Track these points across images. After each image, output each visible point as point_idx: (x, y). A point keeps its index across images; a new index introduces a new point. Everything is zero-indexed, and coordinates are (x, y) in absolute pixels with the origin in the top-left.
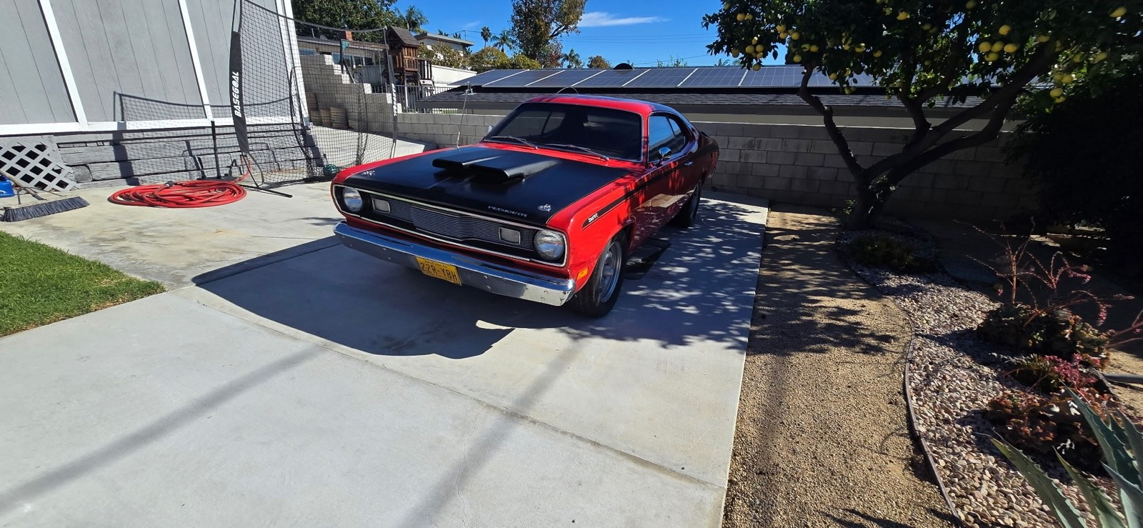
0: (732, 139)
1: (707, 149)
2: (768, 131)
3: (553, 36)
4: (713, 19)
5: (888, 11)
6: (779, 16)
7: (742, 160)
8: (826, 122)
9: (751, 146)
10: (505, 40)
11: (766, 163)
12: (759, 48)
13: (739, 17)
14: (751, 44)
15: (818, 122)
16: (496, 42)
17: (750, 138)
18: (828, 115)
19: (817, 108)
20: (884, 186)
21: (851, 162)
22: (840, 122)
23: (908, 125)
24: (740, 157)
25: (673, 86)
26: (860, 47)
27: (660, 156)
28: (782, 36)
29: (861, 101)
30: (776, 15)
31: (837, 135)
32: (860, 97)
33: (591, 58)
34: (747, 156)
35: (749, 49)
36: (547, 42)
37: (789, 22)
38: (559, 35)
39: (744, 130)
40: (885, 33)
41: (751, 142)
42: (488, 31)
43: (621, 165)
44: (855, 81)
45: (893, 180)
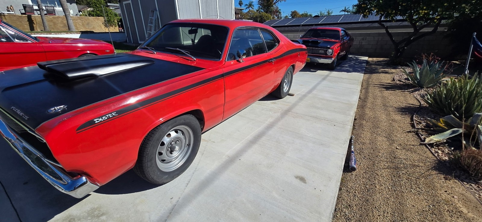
0: (357, 37)
1: (351, 40)
2: (369, 35)
3: (274, 3)
4: (355, 6)
5: (401, 3)
6: (373, 6)
7: (360, 44)
8: (386, 31)
9: (363, 39)
10: (250, 6)
11: (368, 44)
12: (368, 13)
13: (363, 6)
14: (365, 12)
15: (384, 31)
16: (247, 7)
17: (363, 37)
18: (387, 28)
19: (383, 27)
20: (404, 47)
21: (393, 41)
22: (391, 31)
23: (411, 30)
24: (359, 43)
25: (336, 22)
26: (393, 12)
27: (344, 39)
28: (374, 10)
29: (400, 24)
30: (372, 5)
31: (390, 35)
32: (401, 22)
33: (292, 12)
34: (362, 42)
35: (365, 13)
36: (272, 6)
37: (375, 7)
38: (277, 3)
39: (361, 35)
40: (400, 8)
41: (363, 38)
42: (242, 2)
43: (336, 41)
44: (396, 18)
45: (406, 45)
